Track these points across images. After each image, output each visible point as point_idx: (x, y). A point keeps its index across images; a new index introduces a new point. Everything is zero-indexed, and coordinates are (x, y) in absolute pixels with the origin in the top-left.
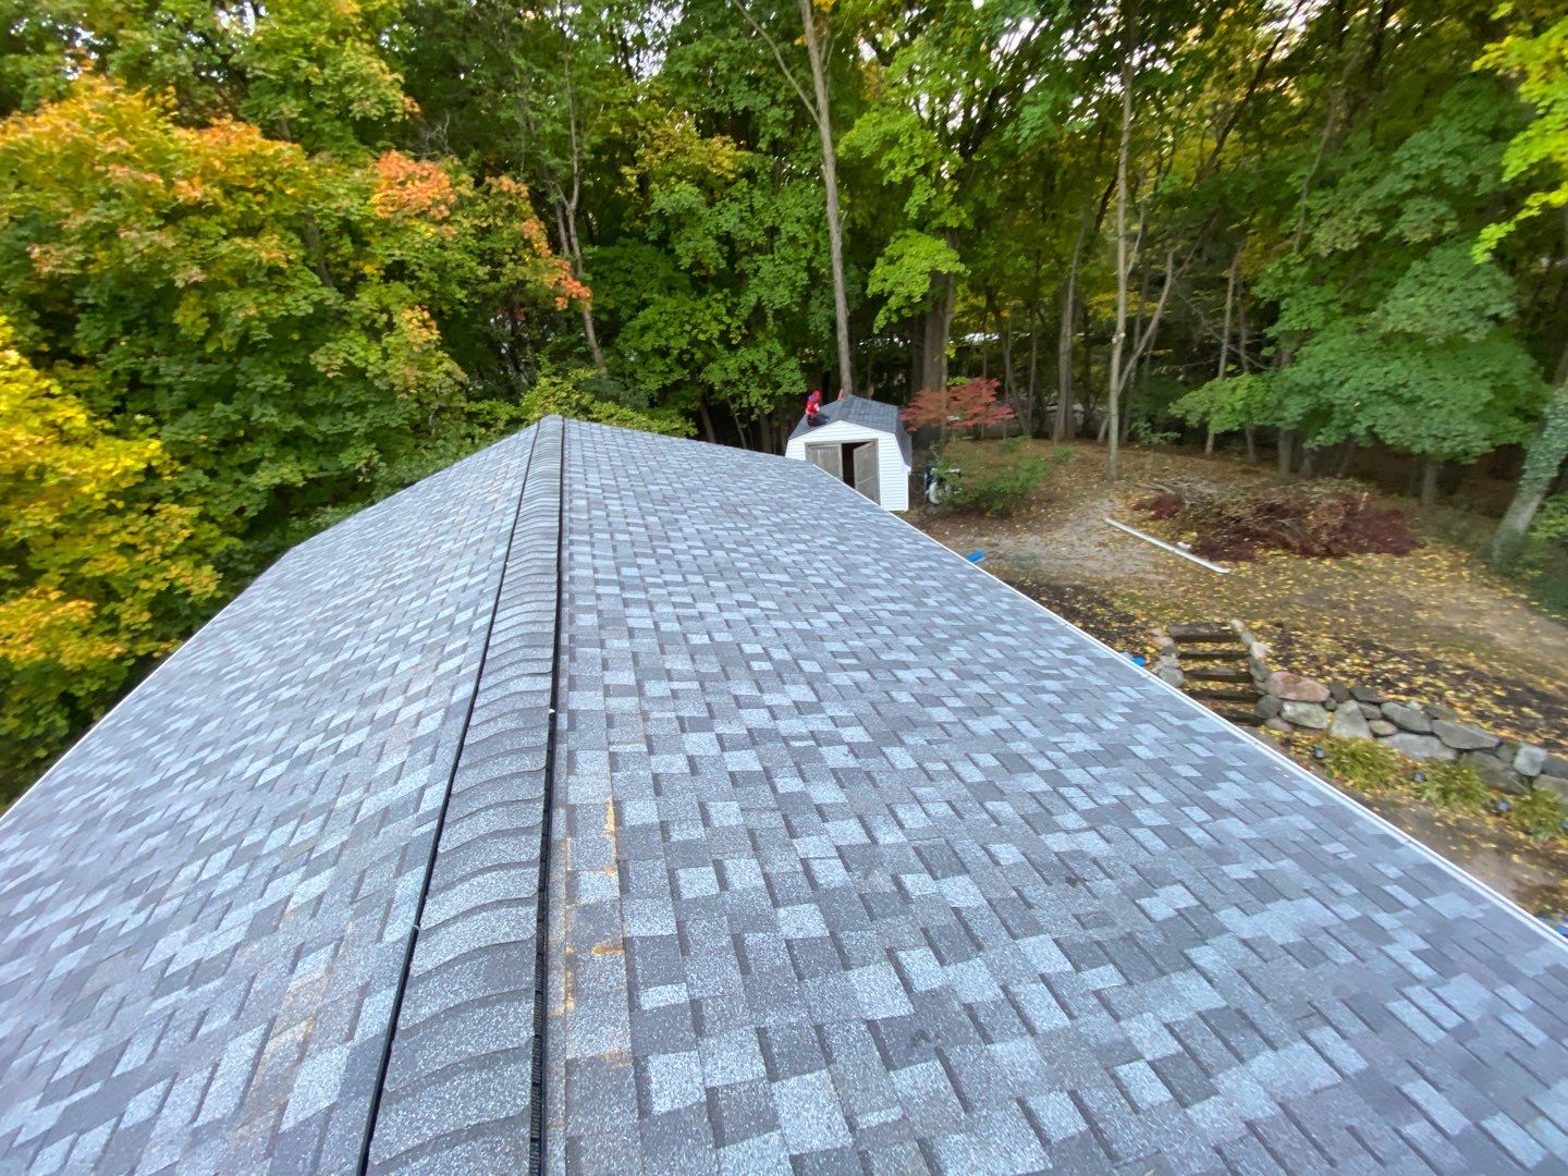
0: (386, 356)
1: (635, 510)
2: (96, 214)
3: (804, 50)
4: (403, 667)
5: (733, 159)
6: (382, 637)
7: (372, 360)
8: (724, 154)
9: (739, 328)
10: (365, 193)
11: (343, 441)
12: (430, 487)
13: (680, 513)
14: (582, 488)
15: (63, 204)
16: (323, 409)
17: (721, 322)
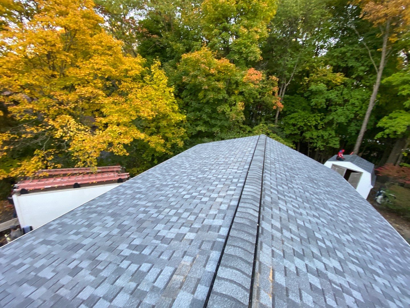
0: (231, 110)
1: (283, 169)
2: (195, 73)
3: (380, 52)
4: (219, 186)
5: (341, 79)
6: (214, 175)
7: (228, 111)
8: (339, 78)
9: (322, 124)
10: (243, 76)
11: (214, 126)
12: (229, 142)
13: (295, 175)
14: (269, 157)
15: (191, 70)
16: (214, 118)
17: (317, 122)
